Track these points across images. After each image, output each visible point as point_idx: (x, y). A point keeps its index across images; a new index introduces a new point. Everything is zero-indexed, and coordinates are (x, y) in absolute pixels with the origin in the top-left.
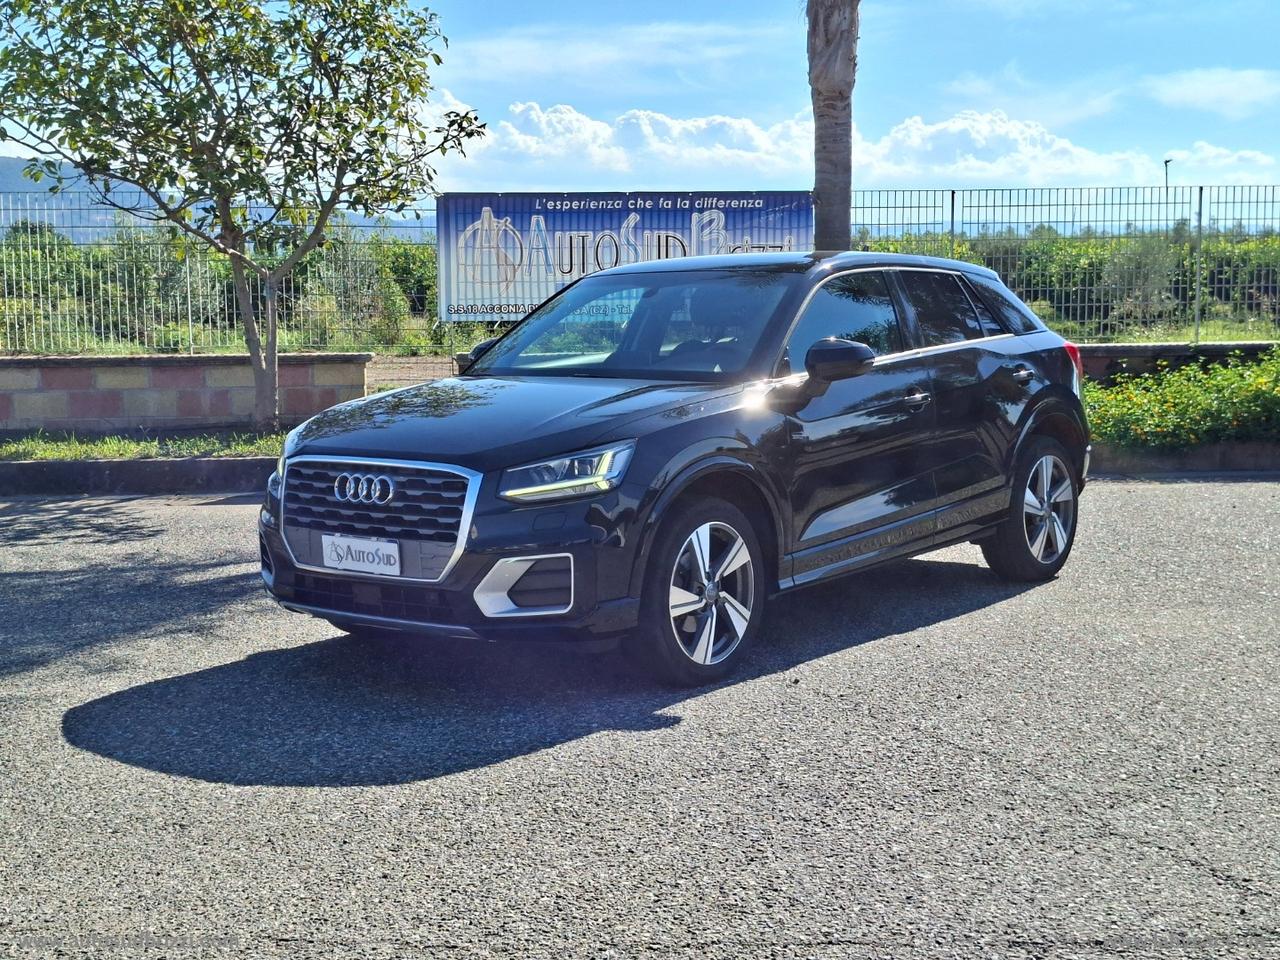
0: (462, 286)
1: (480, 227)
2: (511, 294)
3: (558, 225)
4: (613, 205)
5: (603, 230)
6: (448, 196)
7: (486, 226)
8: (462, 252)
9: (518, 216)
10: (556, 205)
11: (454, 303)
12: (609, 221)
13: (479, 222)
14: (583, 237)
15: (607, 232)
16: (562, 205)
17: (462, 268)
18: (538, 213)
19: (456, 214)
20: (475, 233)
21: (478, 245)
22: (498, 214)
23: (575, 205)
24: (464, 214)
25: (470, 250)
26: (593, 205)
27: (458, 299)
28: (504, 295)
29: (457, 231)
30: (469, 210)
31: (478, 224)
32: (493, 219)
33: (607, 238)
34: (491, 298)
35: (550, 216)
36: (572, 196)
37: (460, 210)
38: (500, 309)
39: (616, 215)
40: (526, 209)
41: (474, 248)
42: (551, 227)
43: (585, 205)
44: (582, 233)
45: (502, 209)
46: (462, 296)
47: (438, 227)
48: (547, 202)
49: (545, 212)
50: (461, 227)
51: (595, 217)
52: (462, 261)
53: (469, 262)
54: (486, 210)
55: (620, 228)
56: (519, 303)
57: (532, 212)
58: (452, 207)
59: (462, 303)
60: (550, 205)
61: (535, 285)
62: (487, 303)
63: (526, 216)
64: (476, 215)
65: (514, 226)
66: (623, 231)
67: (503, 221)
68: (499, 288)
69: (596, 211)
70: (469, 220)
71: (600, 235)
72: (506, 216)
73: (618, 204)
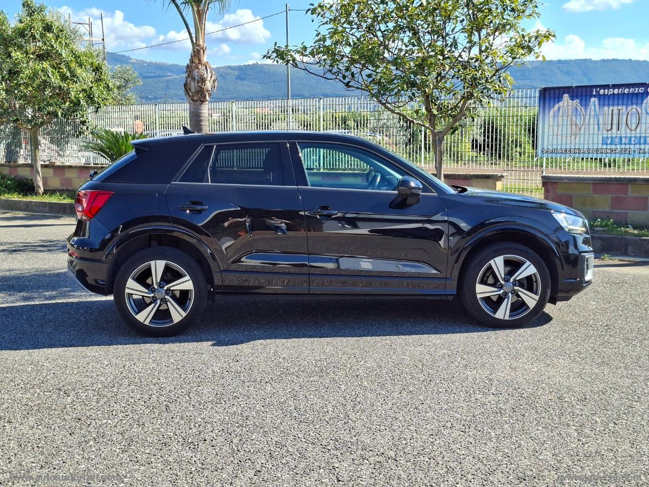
0: (551, 137)
1: (562, 105)
2: (577, 142)
3: (606, 102)
4: (638, 90)
5: (632, 104)
6: (545, 90)
7: (565, 105)
8: (551, 119)
9: (584, 98)
10: (605, 92)
11: (546, 148)
12: (636, 101)
13: (562, 102)
14: (619, 110)
15: (634, 106)
16: (608, 91)
17: (551, 128)
18: (595, 96)
19: (550, 99)
20: (559, 109)
21: (560, 114)
22: (572, 98)
23: (616, 91)
24: (554, 98)
25: (556, 118)
26: (626, 91)
27: (548, 145)
28: (573, 142)
29: (549, 108)
30: (557, 96)
31: (561, 104)
32: (569, 101)
33: (634, 110)
34: (566, 144)
35: (602, 98)
36: (615, 86)
37: (552, 96)
38: (570, 151)
39: (640, 96)
40: (588, 94)
41: (558, 116)
42: (602, 103)
43: (621, 91)
44: (620, 107)
45: (575, 95)
46: (550, 143)
47: (539, 106)
48: (600, 90)
49: (598, 96)
50: (552, 105)
51: (628, 97)
52: (551, 124)
53: (556, 124)
54: (566, 96)
55: (642, 103)
56: (581, 147)
57: (591, 96)
58: (547, 95)
59: (550, 147)
60: (602, 92)
61: (591, 136)
62: (564, 147)
63: (588, 97)
64: (560, 98)
65: (581, 105)
66: (644, 105)
67: (574, 102)
68: (571, 139)
69: (628, 94)
70: (556, 102)
71: (629, 108)
72: (577, 98)
73: (641, 90)
